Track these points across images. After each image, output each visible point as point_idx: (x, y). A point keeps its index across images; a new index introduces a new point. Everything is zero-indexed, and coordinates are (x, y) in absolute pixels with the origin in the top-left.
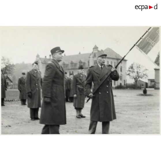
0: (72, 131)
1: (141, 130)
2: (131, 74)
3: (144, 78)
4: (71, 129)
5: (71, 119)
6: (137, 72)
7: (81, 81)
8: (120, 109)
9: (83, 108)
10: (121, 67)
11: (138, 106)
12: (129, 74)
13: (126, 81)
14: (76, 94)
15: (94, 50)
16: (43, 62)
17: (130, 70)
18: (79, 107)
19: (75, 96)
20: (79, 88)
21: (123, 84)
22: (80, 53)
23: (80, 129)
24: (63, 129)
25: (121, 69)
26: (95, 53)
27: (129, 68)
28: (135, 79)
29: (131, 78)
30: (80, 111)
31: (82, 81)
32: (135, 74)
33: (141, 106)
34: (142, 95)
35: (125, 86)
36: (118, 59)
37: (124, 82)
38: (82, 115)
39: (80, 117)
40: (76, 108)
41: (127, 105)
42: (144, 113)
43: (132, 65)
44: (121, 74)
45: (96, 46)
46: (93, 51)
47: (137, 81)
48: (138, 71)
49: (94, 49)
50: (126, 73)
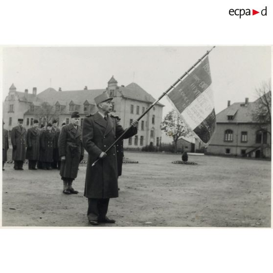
0: (50, 211)
1: (155, 212)
2: (169, 129)
3: (188, 135)
4: (49, 210)
5: (54, 195)
6: (179, 126)
7: (74, 136)
8: (137, 182)
9: (75, 179)
10: (154, 116)
11: (168, 178)
12: (164, 129)
13: (160, 140)
14: (65, 155)
15: (111, 85)
16: (21, 100)
17: (167, 121)
18: (69, 177)
19: (63, 158)
20: (70, 147)
21: (155, 144)
22: (86, 88)
23: (64, 210)
24: (37, 209)
25: (153, 119)
26: (111, 90)
27: (166, 119)
28: (174, 136)
29: (168, 134)
30: (70, 184)
31: (76, 136)
32: (174, 130)
33: (171, 179)
34: (180, 163)
35: (158, 147)
36: (149, 103)
37: (158, 141)
38: (73, 189)
39: (69, 192)
40: (63, 178)
41: (150, 177)
42: (170, 190)
43: (171, 113)
44: (153, 128)
45: (112, 78)
46: (109, 86)
47: (177, 140)
48: (180, 124)
49: (109, 83)
50: (161, 126)
